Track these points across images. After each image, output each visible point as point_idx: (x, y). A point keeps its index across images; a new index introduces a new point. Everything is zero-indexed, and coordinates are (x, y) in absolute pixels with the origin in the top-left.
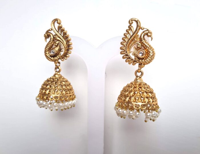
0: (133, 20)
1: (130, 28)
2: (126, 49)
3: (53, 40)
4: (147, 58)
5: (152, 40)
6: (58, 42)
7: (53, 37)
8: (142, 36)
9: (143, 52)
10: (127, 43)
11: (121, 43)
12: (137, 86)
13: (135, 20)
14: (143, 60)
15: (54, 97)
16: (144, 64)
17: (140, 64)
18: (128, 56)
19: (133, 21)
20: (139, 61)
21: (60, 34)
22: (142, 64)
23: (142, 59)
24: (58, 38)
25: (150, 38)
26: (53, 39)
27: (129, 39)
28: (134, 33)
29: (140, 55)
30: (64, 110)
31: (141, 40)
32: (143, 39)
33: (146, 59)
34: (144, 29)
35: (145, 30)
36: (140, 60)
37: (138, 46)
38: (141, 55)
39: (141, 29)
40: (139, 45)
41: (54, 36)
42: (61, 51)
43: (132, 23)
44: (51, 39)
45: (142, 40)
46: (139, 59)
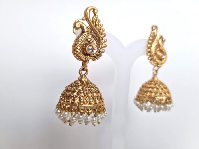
26: (87, 31)
44: (84, 31)
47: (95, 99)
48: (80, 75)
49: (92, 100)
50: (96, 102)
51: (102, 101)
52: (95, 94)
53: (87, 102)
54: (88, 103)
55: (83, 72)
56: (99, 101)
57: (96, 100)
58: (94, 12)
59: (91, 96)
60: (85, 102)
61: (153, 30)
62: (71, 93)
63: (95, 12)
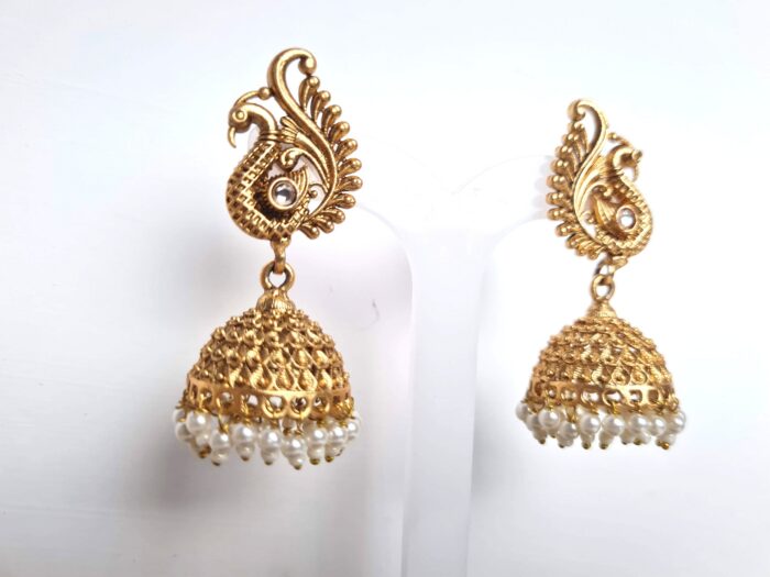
0: (584, 106)
3: (276, 141)
4: (638, 234)
6: (296, 152)
7: (278, 129)
13: (591, 109)
14: (627, 244)
17: (615, 255)
18: (580, 226)
19: (585, 109)
20: (614, 245)
21: (311, 120)
22: (621, 254)
23: (624, 238)
26: (277, 135)
36: (619, 244)
41: (280, 126)
42: (311, 195)
43: (584, 114)
44: (265, 132)
46: (615, 237)
47: (320, 371)
48: (266, 288)
49: (308, 375)
50: (323, 382)
51: (345, 381)
52: (320, 353)
53: (292, 382)
54: (296, 384)
55: (276, 279)
56: (334, 378)
57: (324, 374)
58: (302, 66)
59: (309, 361)
60: (286, 382)
61: (576, 117)
62: (239, 352)
63: (308, 68)
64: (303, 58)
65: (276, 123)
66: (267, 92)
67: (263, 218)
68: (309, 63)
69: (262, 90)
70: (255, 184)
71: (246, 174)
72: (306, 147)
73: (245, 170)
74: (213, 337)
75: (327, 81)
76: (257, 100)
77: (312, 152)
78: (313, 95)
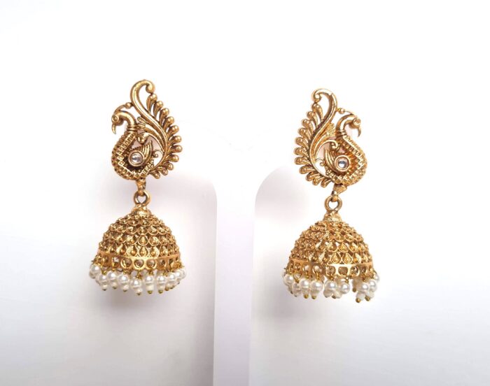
0: (321, 93)
1: (316, 109)
2: (308, 154)
3: (134, 131)
4: (353, 171)
5: (359, 135)
6: (146, 134)
7: (136, 124)
8: (342, 127)
9: (346, 161)
10: (310, 142)
11: (298, 141)
12: (335, 231)
13: (327, 94)
14: (345, 177)
15: (145, 262)
16: (346, 186)
17: (338, 185)
18: (314, 168)
19: (322, 95)
20: (336, 178)
21: (153, 117)
22: (341, 184)
23: (344, 174)
24: (148, 126)
25: (355, 131)
26: (135, 128)
27: (315, 133)
28: (325, 120)
29: (340, 167)
30: (165, 292)
31: (339, 135)
32: (343, 134)
33: (350, 174)
34: (344, 112)
35: (346, 114)
36: (339, 178)
37: (334, 147)
38: (342, 165)
39: (337, 113)
40: (335, 145)
41: (138, 122)
42: (154, 157)
43: (320, 98)
44: (129, 127)
45: (342, 136)
46: (338, 173)
48: (136, 203)
58: (147, 89)
63: (150, 90)
64: (148, 85)
65: (135, 120)
66: (129, 105)
67: (128, 171)
68: (150, 88)
69: (126, 104)
70: (124, 153)
71: (119, 149)
72: (150, 131)
73: (118, 147)
74: (109, 229)
75: (161, 96)
76: (124, 109)
77: (154, 134)
78: (153, 103)
